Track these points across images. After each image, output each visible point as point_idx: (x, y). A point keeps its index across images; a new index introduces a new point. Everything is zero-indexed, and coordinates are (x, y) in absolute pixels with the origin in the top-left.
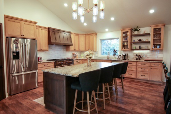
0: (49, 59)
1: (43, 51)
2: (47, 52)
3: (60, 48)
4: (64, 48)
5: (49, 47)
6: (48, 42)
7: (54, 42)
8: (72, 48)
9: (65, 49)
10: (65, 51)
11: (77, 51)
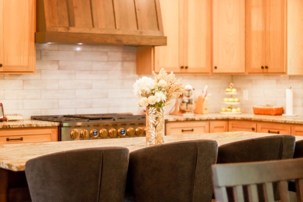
0: (44, 114)
1: (14, 73)
2: (31, 77)
3: (105, 58)
4: (124, 60)
5: (40, 54)
6: (34, 31)
7: (61, 30)
8: (164, 56)
9: (132, 66)
10: (133, 75)
11: (197, 74)
